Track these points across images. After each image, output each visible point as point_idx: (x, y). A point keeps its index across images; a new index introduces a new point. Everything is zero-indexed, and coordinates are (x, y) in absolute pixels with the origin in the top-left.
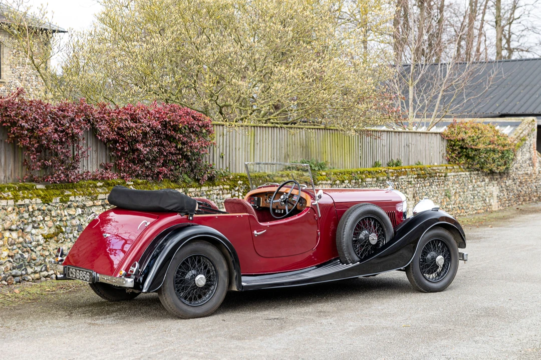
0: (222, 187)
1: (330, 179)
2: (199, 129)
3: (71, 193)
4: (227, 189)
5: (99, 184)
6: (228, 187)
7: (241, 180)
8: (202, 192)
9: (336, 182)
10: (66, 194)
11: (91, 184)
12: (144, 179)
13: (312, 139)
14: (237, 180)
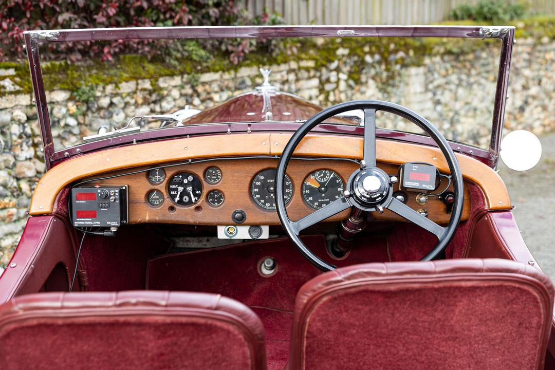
0: (293, 65)
1: (532, 35)
4: (307, 69)
6: (311, 64)
7: (344, 47)
8: (239, 81)
9: (542, 40)
12: (56, 59)
14: (335, 46)
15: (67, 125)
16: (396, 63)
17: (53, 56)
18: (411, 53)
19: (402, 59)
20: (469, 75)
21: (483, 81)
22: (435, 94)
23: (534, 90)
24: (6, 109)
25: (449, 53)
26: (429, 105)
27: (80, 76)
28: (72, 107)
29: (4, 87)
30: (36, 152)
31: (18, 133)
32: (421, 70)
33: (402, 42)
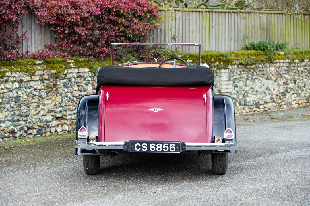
1: (288, 58)
2: (143, 14)
3: (7, 70)
5: (38, 62)
7: (190, 59)
9: (295, 61)
10: (2, 70)
11: (29, 62)
12: (86, 58)
13: (273, 23)
14: (186, 58)
15: (88, 80)
16: (215, 67)
17: (85, 57)
18: (222, 63)
19: (218, 65)
20: (253, 75)
21: (261, 78)
22: (234, 82)
23: (291, 85)
24: (71, 73)
25: (241, 64)
26: (231, 86)
27: (93, 64)
28: (90, 74)
29: (71, 66)
30: (78, 88)
31: (74, 81)
32: (227, 71)
33: (218, 58)
